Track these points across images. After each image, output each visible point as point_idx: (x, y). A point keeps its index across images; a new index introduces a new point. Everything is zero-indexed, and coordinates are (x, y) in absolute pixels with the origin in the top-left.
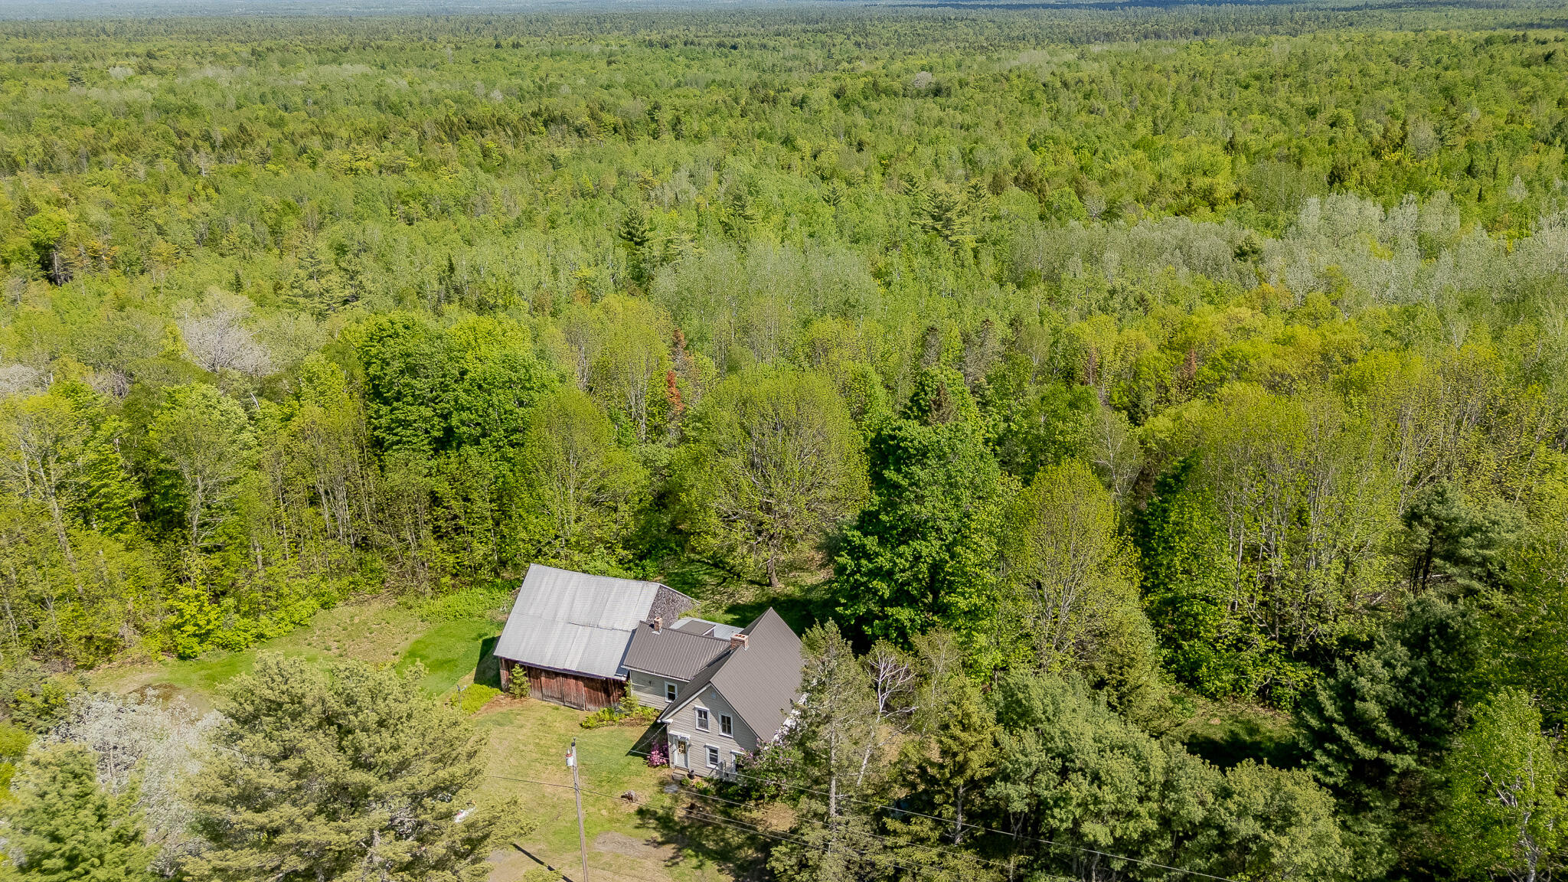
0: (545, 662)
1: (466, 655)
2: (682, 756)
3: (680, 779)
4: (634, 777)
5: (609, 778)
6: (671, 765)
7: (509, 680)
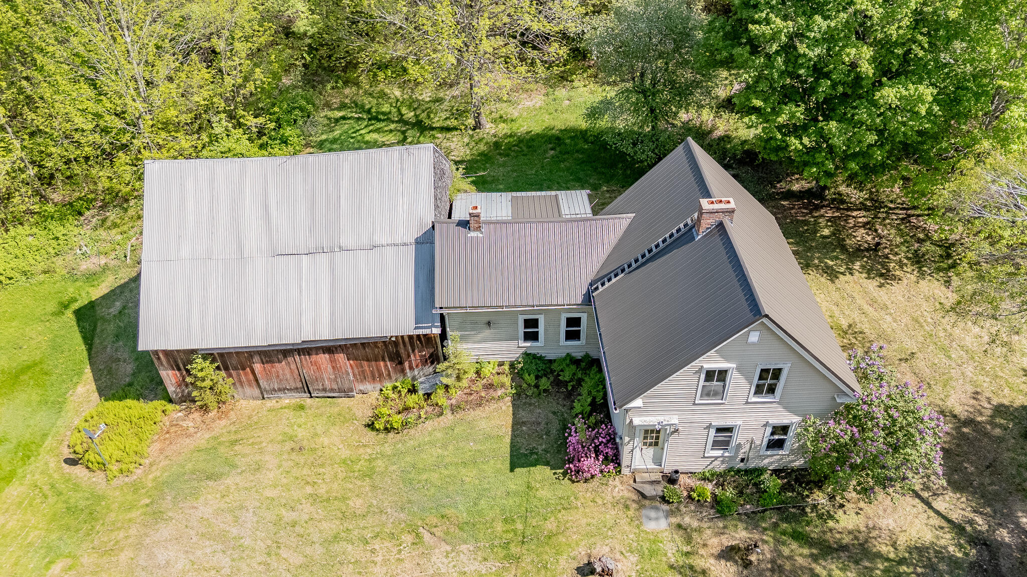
0: (258, 339)
1: (56, 347)
2: (650, 452)
3: (659, 490)
4: (563, 516)
5: (515, 531)
6: (625, 471)
7: (183, 383)
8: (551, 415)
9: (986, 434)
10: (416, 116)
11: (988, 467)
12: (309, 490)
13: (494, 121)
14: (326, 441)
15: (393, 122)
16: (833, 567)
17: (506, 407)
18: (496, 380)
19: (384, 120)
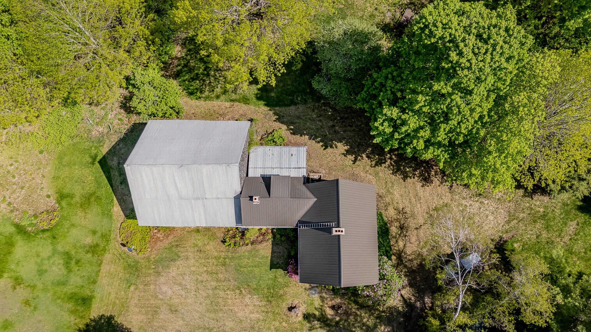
4: (286, 289)
8: (285, 250)
11: (424, 279)
14: (209, 248)
16: (363, 312)
17: (270, 244)
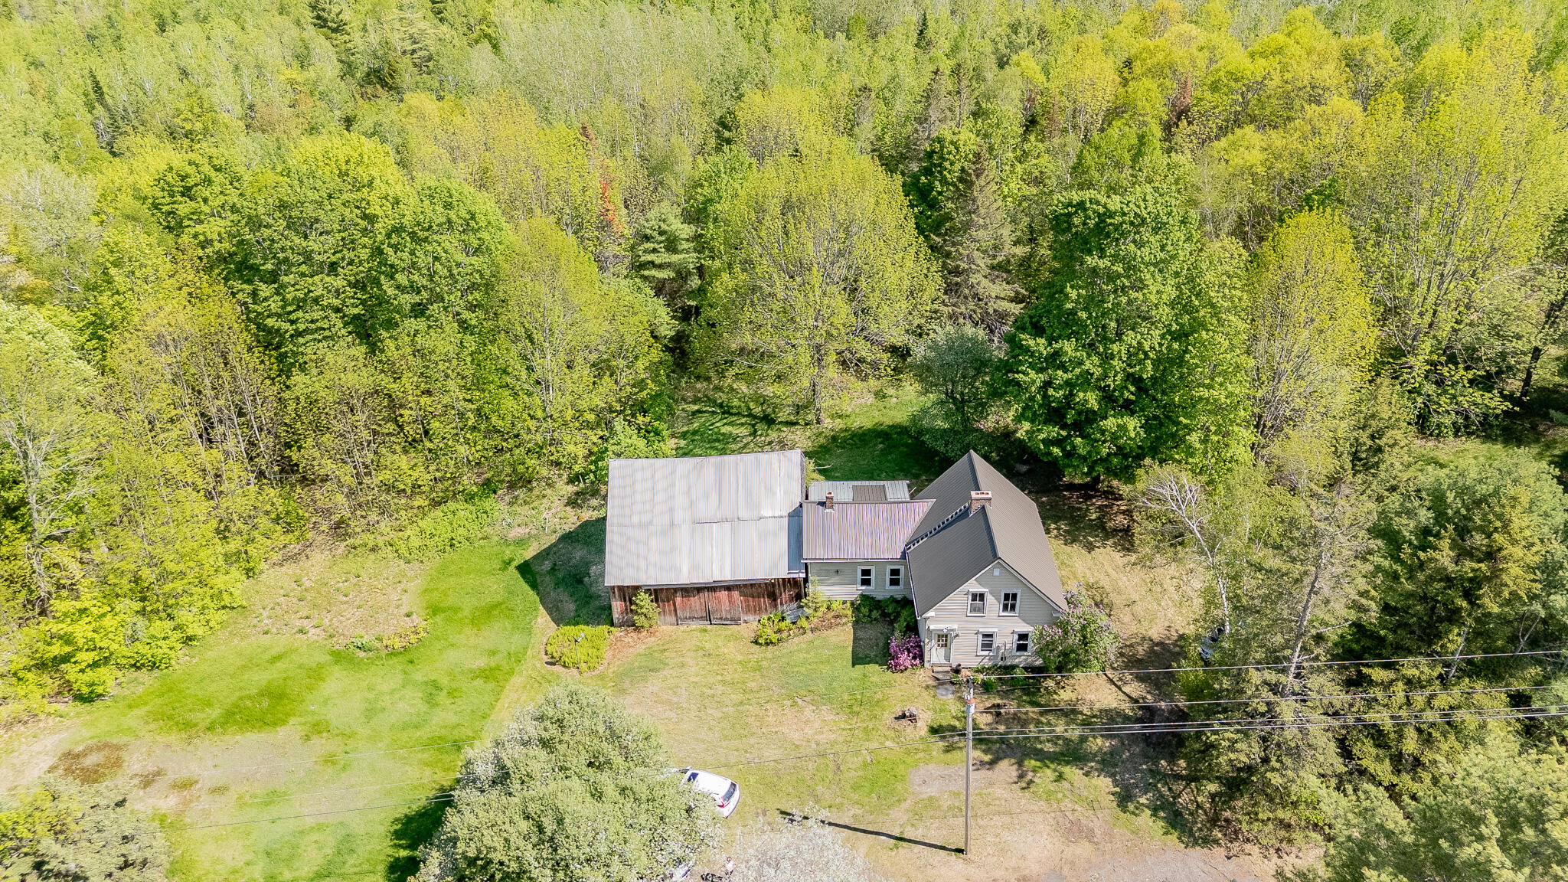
0: (684, 578)
1: (511, 592)
2: (942, 651)
3: (947, 678)
4: (886, 690)
5: (856, 699)
6: (927, 665)
7: (626, 611)
8: (878, 633)
9: (1169, 651)
10: (764, 411)
12: (720, 678)
13: (832, 417)
14: (726, 651)
15: (744, 416)
16: (1052, 718)
17: (849, 629)
18: (842, 612)
19: (735, 414)
